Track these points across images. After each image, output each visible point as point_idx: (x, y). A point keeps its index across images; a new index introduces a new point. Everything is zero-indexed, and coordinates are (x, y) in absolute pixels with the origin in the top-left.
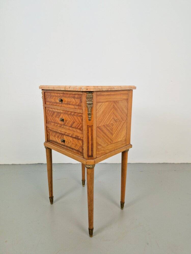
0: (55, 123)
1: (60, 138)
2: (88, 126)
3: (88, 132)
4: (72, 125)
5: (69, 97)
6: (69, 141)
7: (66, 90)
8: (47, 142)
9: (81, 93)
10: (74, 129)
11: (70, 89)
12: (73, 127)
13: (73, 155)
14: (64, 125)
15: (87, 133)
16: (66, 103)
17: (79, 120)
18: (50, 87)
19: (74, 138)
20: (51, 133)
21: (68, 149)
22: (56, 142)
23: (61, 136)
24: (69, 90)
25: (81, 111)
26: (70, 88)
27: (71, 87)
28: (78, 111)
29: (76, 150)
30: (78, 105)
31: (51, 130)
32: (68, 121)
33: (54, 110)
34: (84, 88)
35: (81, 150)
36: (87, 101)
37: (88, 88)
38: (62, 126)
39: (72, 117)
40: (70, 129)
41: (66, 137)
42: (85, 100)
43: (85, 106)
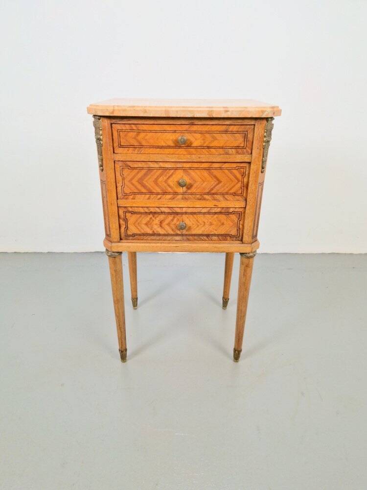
0: (151, 193)
1: (169, 224)
2: (259, 183)
3: (258, 195)
4: (212, 189)
5: (209, 131)
6: (200, 223)
7: (215, 116)
8: (118, 242)
9: (253, 122)
10: (218, 197)
12: (214, 191)
13: (214, 245)
14: (185, 193)
15: (256, 198)
16: (198, 144)
17: (235, 176)
18: (150, 109)
19: (216, 213)
20: (132, 219)
21: (195, 240)
22: (154, 234)
23: (174, 217)
25: (246, 158)
28: (239, 158)
29: (218, 235)
30: (237, 147)
31: (133, 213)
33: (152, 165)
35: (234, 232)
36: (265, 137)
38: (180, 197)
39: (215, 172)
40: (205, 199)
41: (191, 216)
42: (260, 134)
43: (260, 146)
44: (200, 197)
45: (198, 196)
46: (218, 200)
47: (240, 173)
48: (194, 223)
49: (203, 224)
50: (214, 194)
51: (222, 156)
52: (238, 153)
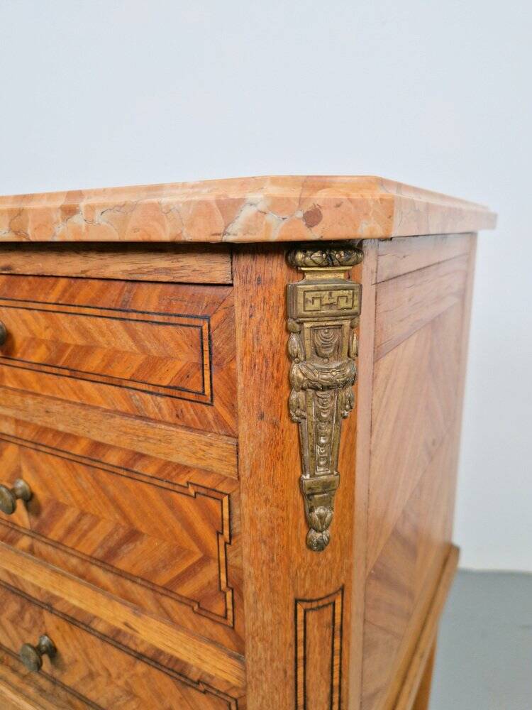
1: (14, 622)
2: (296, 601)
3: (300, 661)
4: (112, 553)
5: (66, 306)
6: (96, 667)
7: (33, 235)
9: (218, 269)
10: (137, 591)
11: (78, 219)
12: (122, 564)
14: (38, 533)
15: (291, 673)
16: (39, 355)
17: (189, 527)
19: (140, 657)
23: (23, 608)
24: (61, 232)
25: (214, 452)
26: (69, 211)
27: (82, 204)
28: (180, 447)
30: (175, 392)
32: (70, 516)
34: (277, 204)
36: (291, 358)
37: (321, 197)
38: (25, 542)
39: (113, 486)
40: (94, 583)
41: (66, 627)
42: (265, 340)
43: (271, 404)
44: (81, 569)
45: (74, 561)
46: (138, 608)
47: (208, 516)
48: (78, 657)
49: (103, 673)
50: (121, 574)
51: (118, 420)
52: (180, 420)
